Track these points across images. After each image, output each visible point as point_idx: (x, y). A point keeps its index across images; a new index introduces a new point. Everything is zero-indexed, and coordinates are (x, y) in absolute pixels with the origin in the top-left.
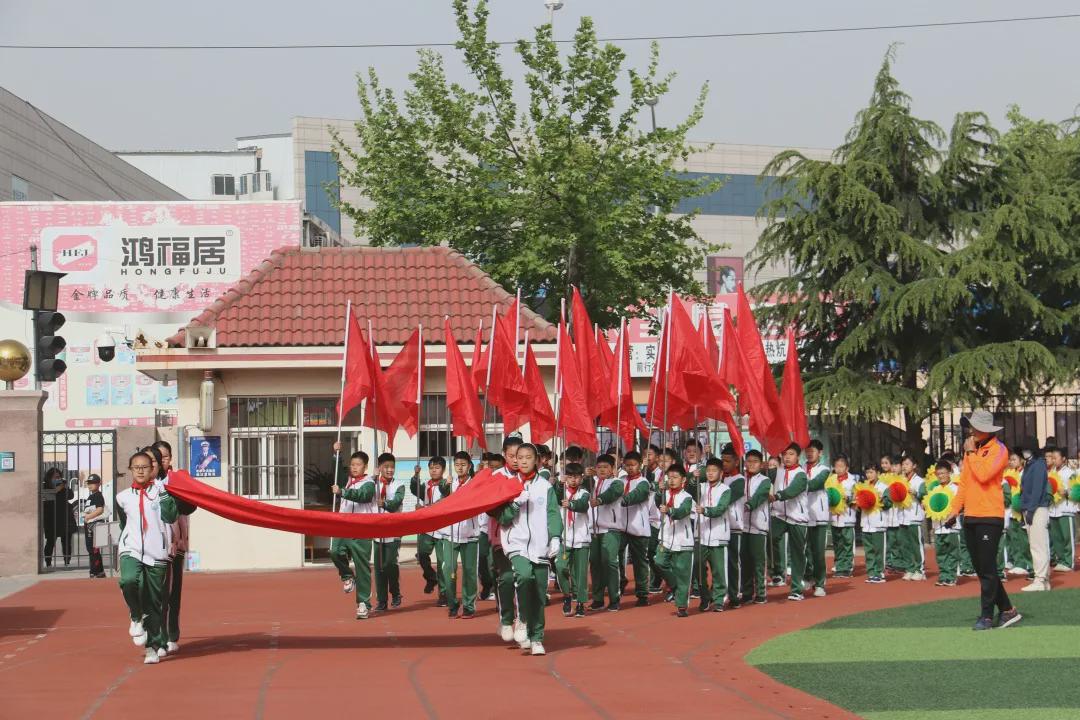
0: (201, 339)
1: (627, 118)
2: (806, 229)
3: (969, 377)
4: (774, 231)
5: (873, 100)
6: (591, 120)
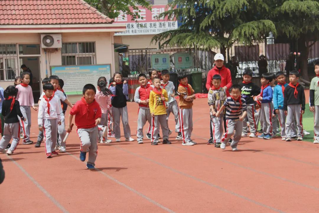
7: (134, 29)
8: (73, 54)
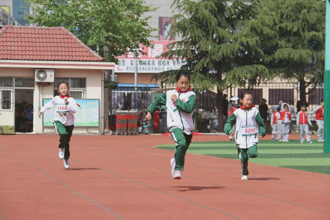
3: (240, 76)
7: (169, 66)
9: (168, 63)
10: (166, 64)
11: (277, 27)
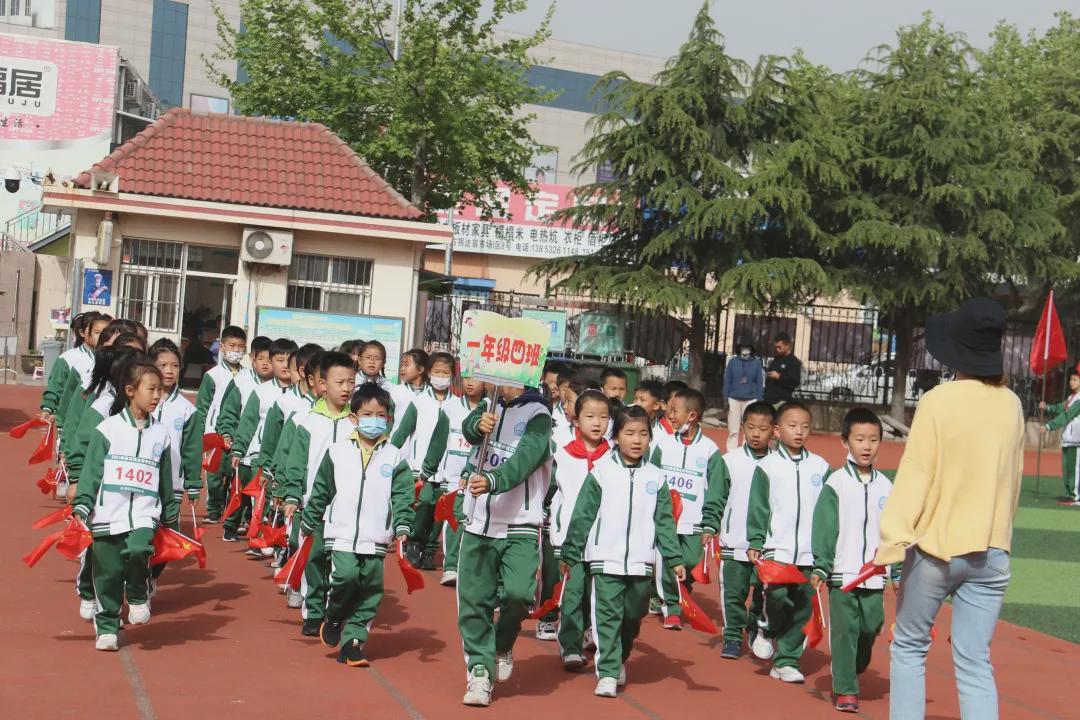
0: (105, 183)
1: (487, 28)
2: (628, 141)
3: (754, 284)
4: (600, 140)
5: (692, 35)
6: (456, 26)
7: (521, 242)
8: (318, 284)
9: (520, 234)
10: (516, 234)
11: (856, 165)
